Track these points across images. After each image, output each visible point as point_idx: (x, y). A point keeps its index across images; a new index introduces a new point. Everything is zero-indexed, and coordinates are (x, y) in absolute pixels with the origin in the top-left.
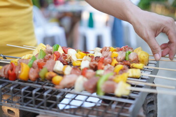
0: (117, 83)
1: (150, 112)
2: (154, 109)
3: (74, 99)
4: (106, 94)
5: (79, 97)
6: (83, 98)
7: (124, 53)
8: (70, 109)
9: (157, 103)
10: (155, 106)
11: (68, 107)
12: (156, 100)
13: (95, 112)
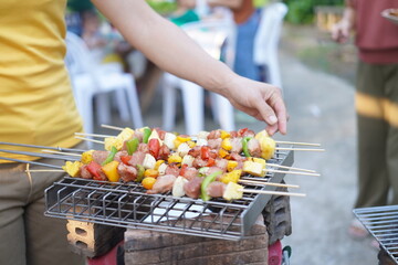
0: (227, 183)
1: (280, 224)
2: (286, 219)
3: (172, 208)
4: (213, 199)
5: (178, 206)
6: (183, 206)
7: (240, 140)
8: (168, 221)
9: (289, 210)
10: (287, 215)
11: (164, 219)
12: (289, 206)
13: (200, 224)
